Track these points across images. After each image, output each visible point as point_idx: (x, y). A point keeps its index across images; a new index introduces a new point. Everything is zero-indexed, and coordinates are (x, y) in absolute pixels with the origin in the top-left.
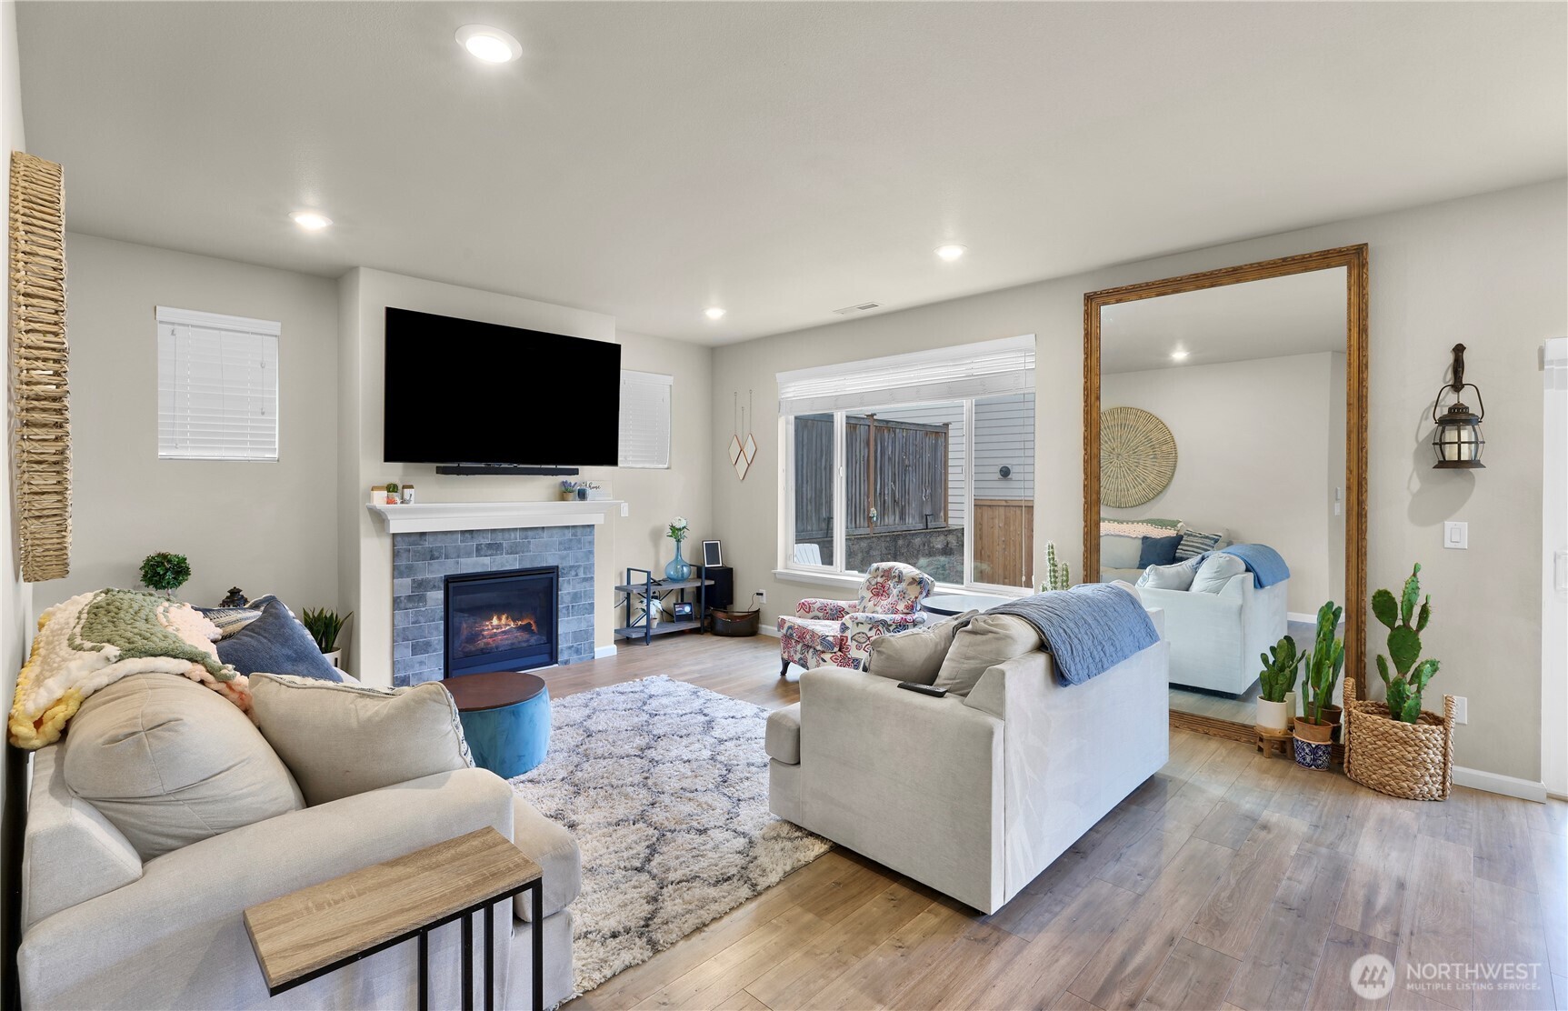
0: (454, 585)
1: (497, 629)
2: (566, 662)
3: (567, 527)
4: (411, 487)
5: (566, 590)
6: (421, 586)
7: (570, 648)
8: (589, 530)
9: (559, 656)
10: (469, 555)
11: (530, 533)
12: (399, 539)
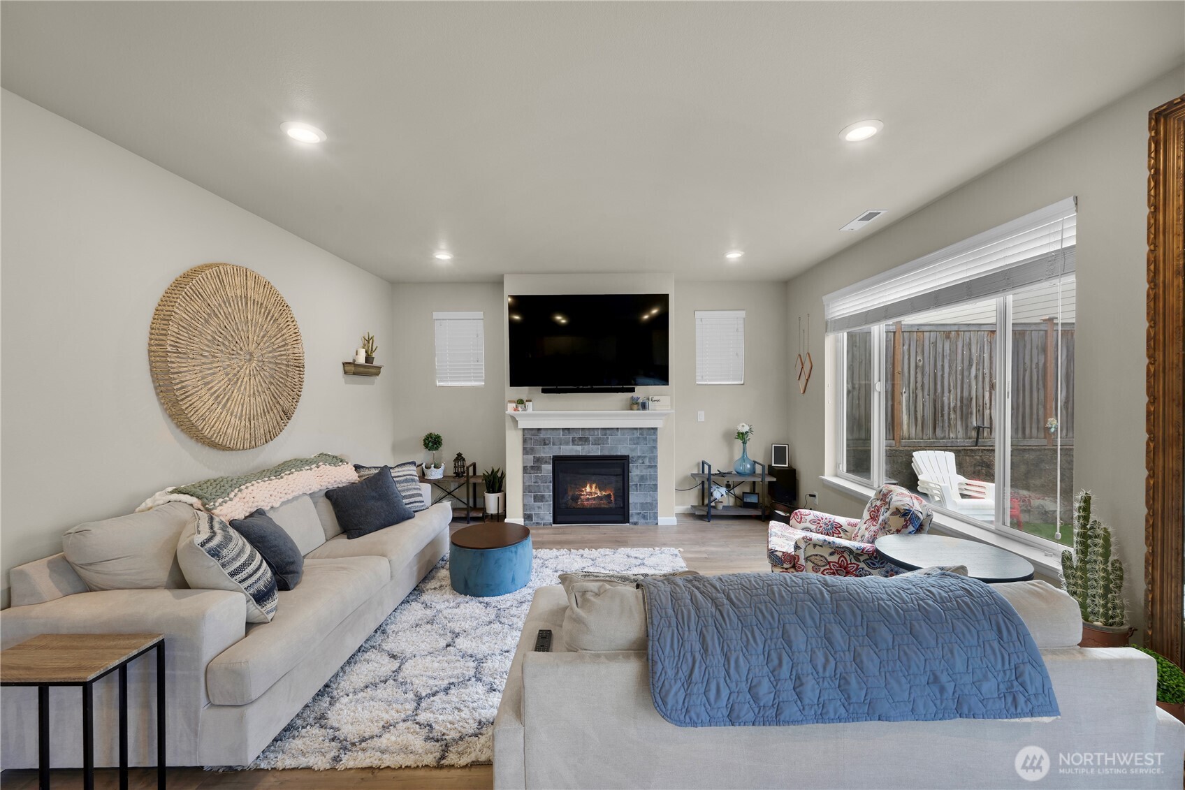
0: (560, 462)
1: (589, 495)
2: (636, 524)
3: (636, 429)
4: (530, 401)
5: (635, 472)
6: (538, 460)
7: (639, 514)
8: (652, 431)
9: (630, 518)
10: (567, 443)
11: (608, 432)
12: (526, 432)
